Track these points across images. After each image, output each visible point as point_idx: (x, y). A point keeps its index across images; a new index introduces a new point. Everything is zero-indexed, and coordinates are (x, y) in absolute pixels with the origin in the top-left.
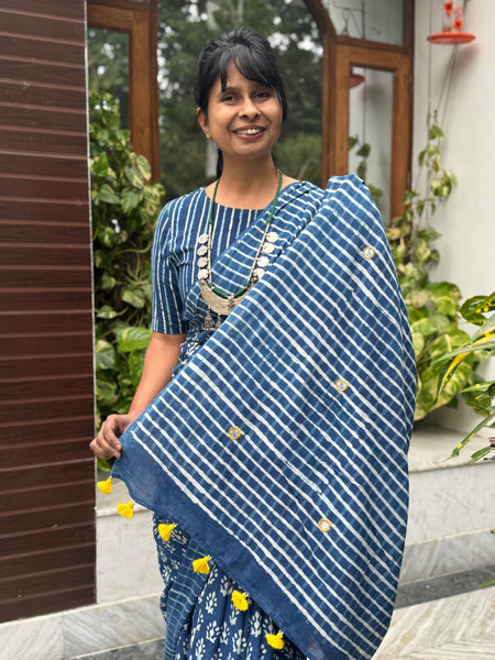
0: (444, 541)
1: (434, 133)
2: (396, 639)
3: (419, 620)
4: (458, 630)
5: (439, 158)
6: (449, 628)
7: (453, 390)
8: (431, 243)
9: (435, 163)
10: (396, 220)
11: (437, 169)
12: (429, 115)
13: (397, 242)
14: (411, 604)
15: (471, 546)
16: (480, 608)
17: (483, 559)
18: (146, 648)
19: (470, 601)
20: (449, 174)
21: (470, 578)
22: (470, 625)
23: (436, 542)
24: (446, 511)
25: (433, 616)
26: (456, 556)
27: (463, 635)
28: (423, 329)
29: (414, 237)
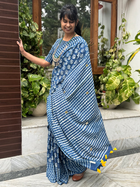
0: (126, 139)
1: (123, 20)
2: (111, 166)
3: (118, 161)
4: (130, 164)
5: (125, 28)
6: (127, 163)
7: (128, 96)
8: (122, 53)
9: (124, 29)
10: (112, 47)
11: (124, 31)
12: (122, 15)
13: (112, 53)
14: (116, 157)
15: (134, 141)
16: (137, 158)
17: (137, 145)
18: (37, 168)
19: (133, 156)
20: (128, 33)
21: (133, 150)
22: (134, 162)
23: (123, 139)
24: (126, 131)
25: (122, 160)
26: (129, 144)
27: (132, 165)
28: (120, 78)
29: (117, 51)
